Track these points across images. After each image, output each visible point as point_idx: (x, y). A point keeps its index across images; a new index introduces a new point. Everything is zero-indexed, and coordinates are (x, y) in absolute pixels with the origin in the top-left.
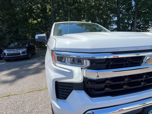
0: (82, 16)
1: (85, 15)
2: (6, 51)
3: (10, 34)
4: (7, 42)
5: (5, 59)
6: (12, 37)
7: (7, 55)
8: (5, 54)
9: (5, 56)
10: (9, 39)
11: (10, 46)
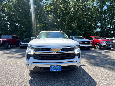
0: (73, 22)
1: (75, 21)
2: (21, 43)
3: (26, 33)
4: (24, 37)
5: (20, 47)
6: (27, 34)
7: (22, 45)
8: (21, 44)
9: (20, 45)
10: (25, 35)
11: (24, 40)
